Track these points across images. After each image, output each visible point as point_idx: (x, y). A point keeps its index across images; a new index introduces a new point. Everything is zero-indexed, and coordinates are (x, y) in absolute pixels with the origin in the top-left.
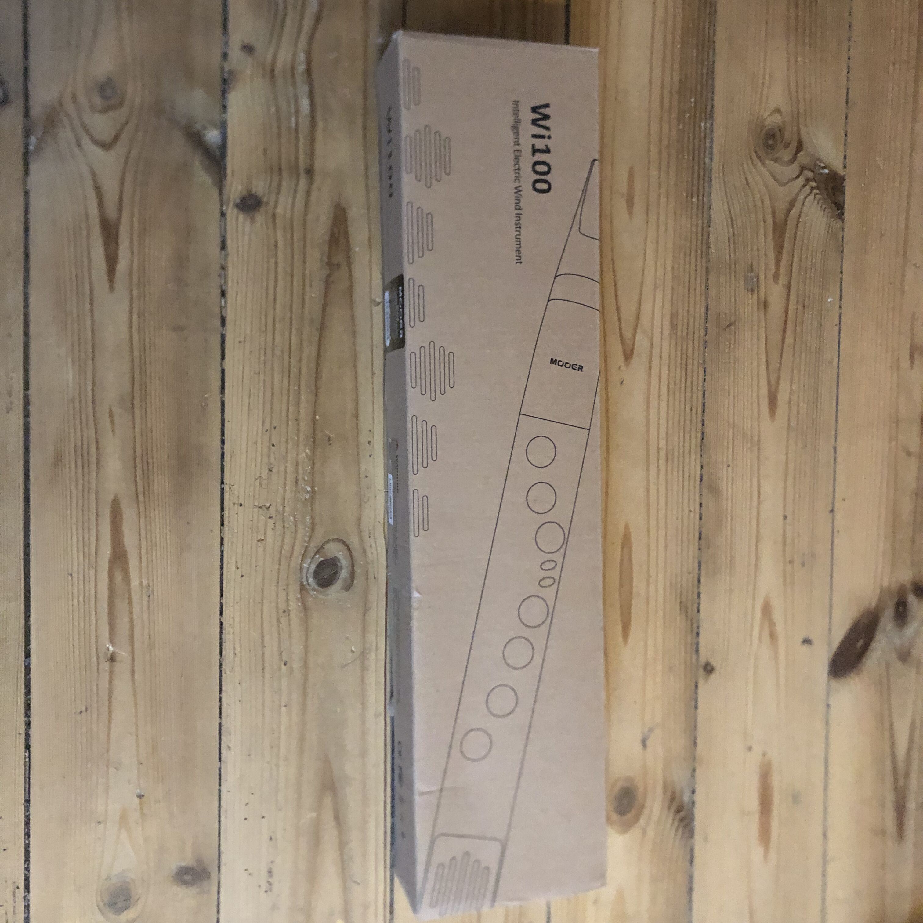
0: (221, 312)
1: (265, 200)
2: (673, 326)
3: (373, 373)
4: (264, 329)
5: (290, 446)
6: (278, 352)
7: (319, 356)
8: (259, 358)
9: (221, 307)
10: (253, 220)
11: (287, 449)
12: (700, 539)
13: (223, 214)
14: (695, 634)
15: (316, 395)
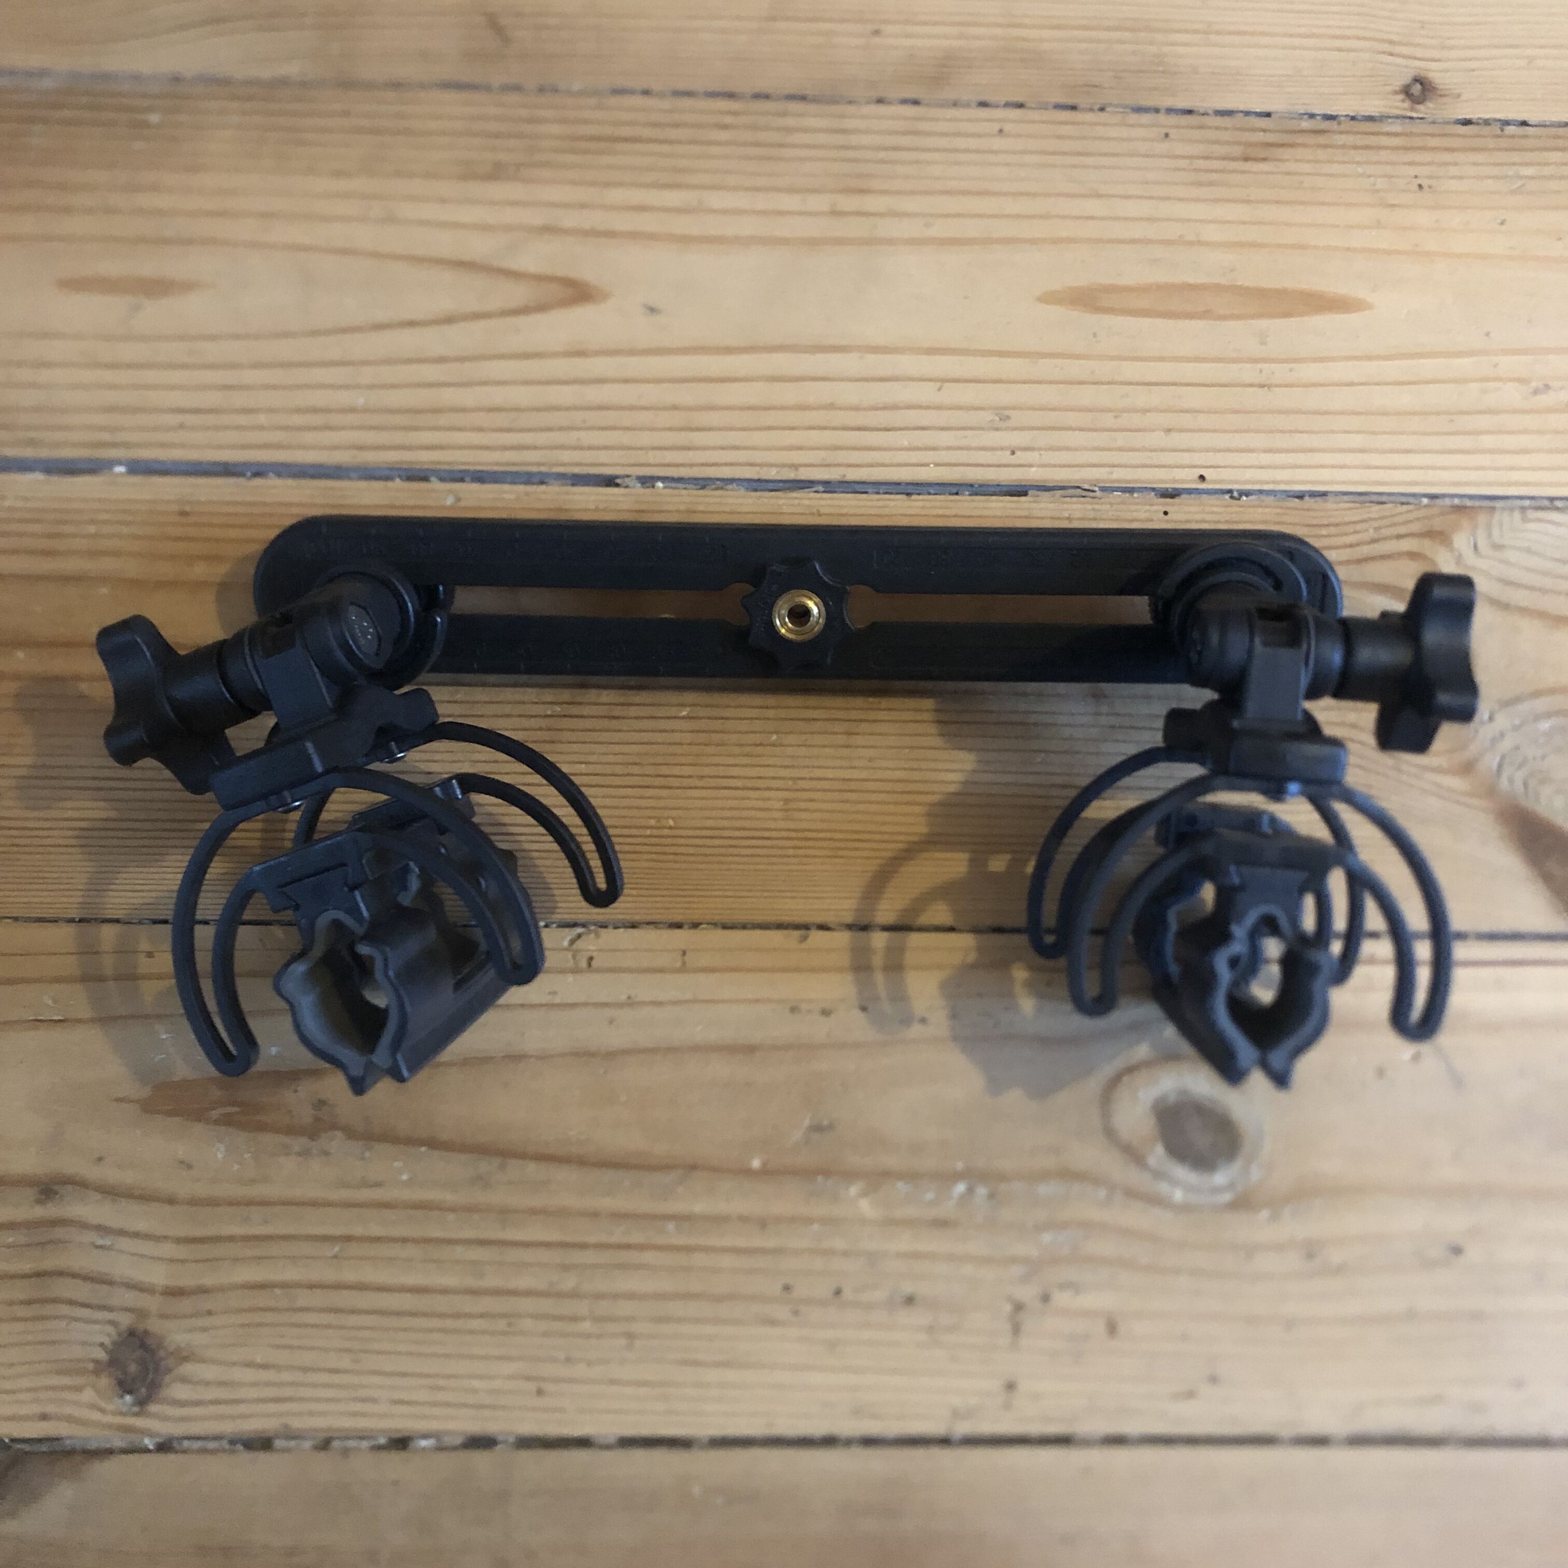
0: (455, 1448)
1: (126, 1320)
2: (497, 173)
3: (631, 1003)
4: (501, 1324)
5: (839, 1243)
6: (569, 1282)
7: (581, 1162)
8: (588, 1336)
9: (440, 1449)
10: (185, 1356)
11: (846, 1254)
12: (1074, 108)
13: (164, 1447)
14: (1326, 125)
15: (693, 1167)
